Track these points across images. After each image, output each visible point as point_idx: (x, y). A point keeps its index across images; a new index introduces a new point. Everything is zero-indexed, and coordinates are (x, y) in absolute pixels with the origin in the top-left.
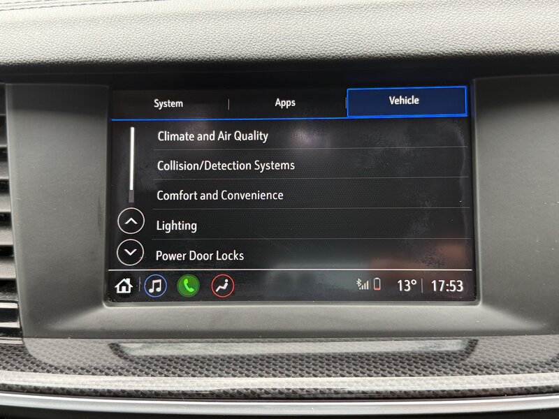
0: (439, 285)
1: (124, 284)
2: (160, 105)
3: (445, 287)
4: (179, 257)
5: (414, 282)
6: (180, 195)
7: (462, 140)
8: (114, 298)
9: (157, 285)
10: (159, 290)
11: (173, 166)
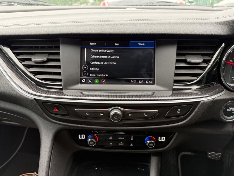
0: (147, 82)
1: (84, 80)
2: (91, 44)
3: (148, 82)
4: (95, 75)
5: (142, 81)
6: (95, 63)
7: (153, 53)
8: (81, 83)
9: (90, 81)
10: (91, 82)
11: (94, 57)
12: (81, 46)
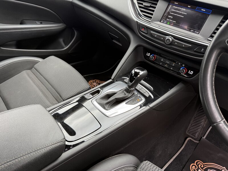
0: (196, 32)
1: (162, 21)
2: (175, 3)
4: (169, 20)
7: (208, 16)
10: (165, 23)
11: (173, 10)
12: (169, 3)
